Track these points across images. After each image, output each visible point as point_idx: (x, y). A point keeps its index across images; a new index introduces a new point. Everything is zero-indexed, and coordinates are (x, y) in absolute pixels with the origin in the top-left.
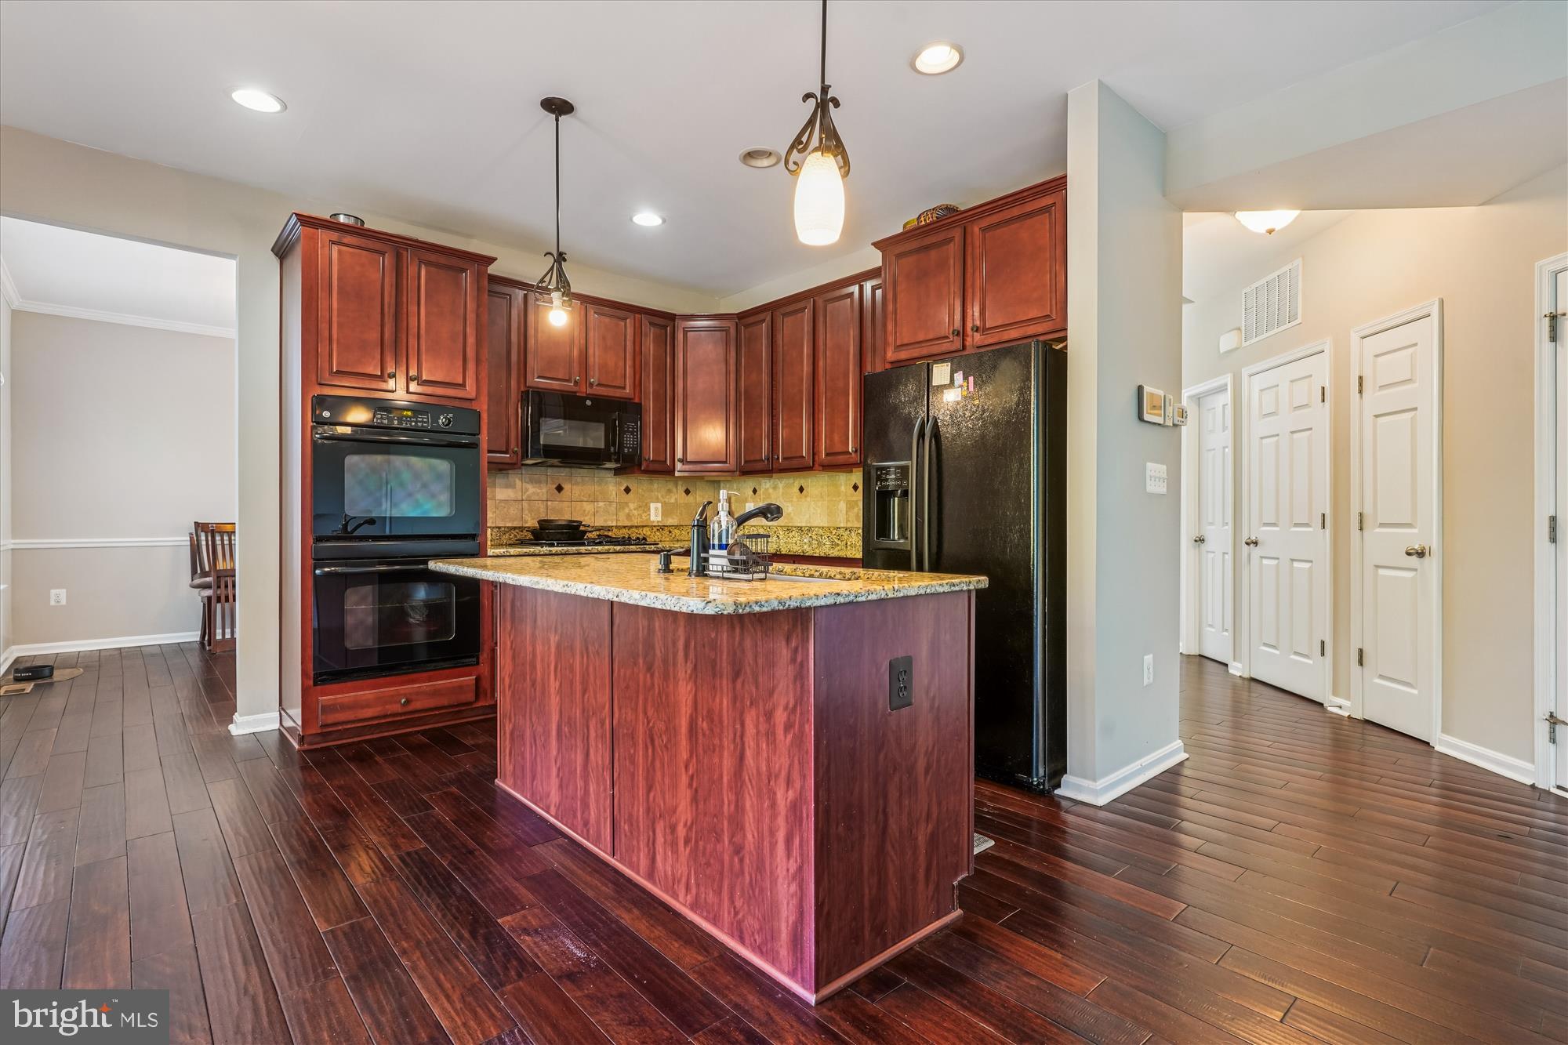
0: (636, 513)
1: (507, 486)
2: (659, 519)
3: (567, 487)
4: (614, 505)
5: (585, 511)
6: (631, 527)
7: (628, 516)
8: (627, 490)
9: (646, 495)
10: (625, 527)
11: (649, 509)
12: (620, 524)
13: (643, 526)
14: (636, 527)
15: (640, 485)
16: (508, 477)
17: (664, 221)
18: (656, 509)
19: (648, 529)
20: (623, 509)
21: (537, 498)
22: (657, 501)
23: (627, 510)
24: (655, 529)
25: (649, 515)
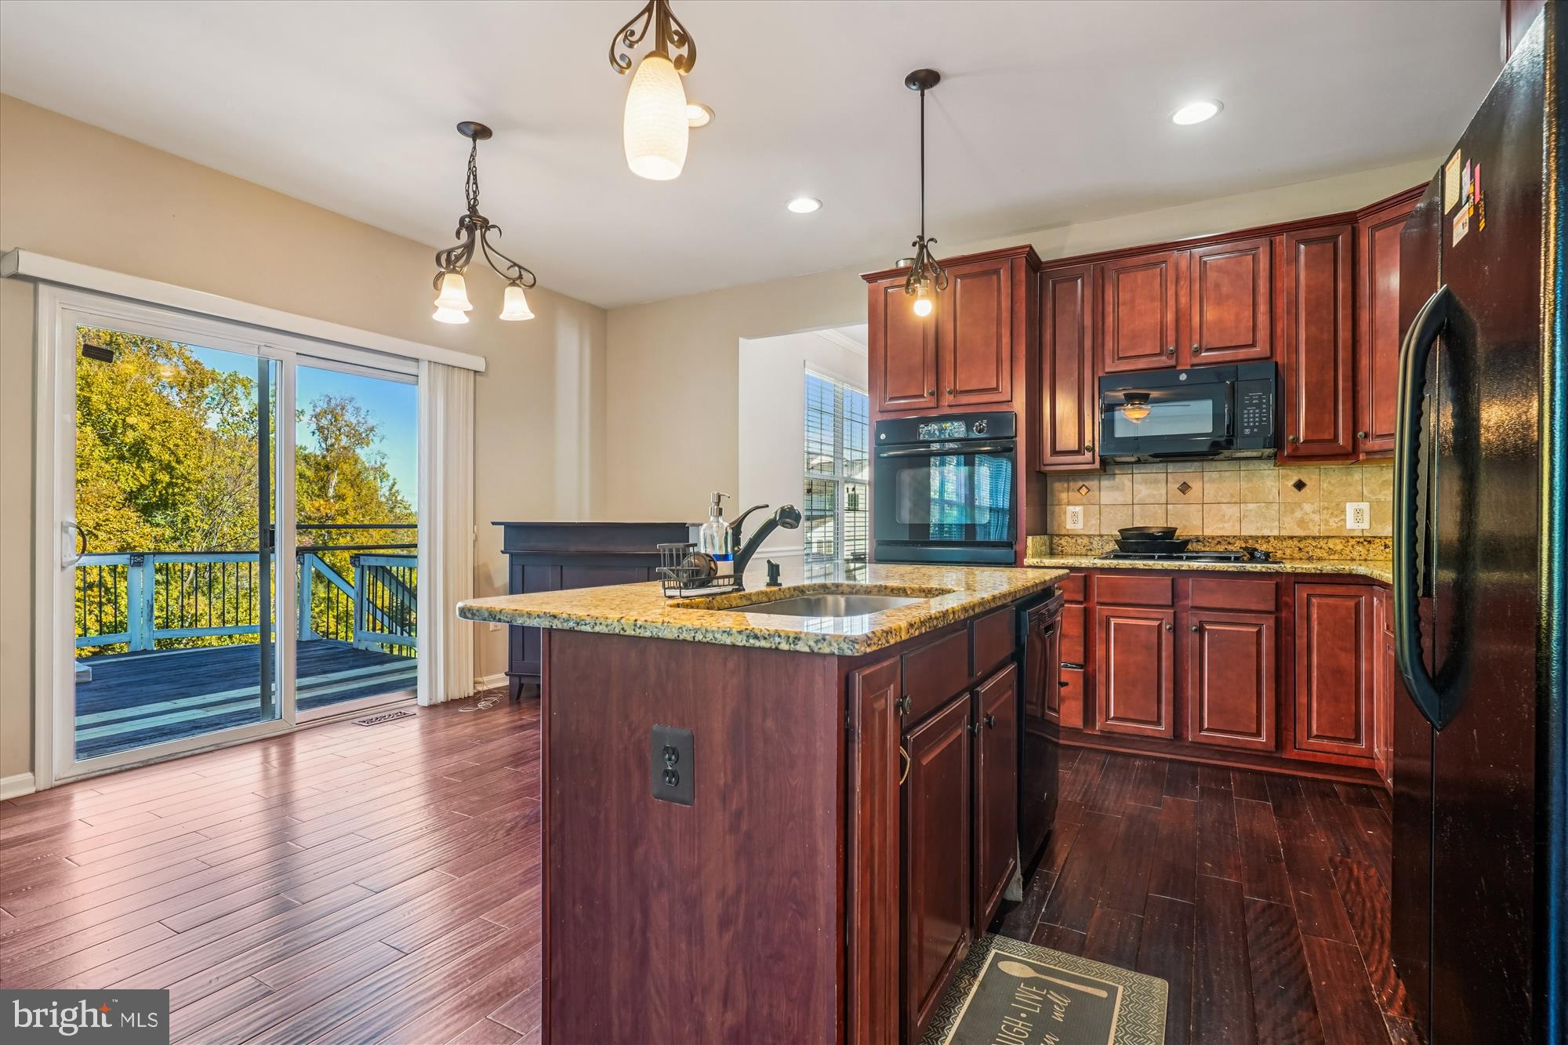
0: (1316, 517)
1: (1112, 488)
2: (1366, 525)
3: (1196, 486)
4: (1275, 507)
5: (1224, 516)
6: (1305, 538)
7: (1301, 523)
8: (1300, 485)
9: (1337, 491)
10: (1292, 538)
11: (1344, 511)
12: (1284, 533)
13: (1328, 537)
14: (1314, 538)
15: (1324, 479)
16: (1114, 479)
17: (1222, 106)
18: (1358, 512)
19: (1338, 541)
20: (1293, 512)
21: (1152, 501)
22: (1362, 498)
23: (1298, 514)
24: (1352, 542)
25: (1344, 520)
